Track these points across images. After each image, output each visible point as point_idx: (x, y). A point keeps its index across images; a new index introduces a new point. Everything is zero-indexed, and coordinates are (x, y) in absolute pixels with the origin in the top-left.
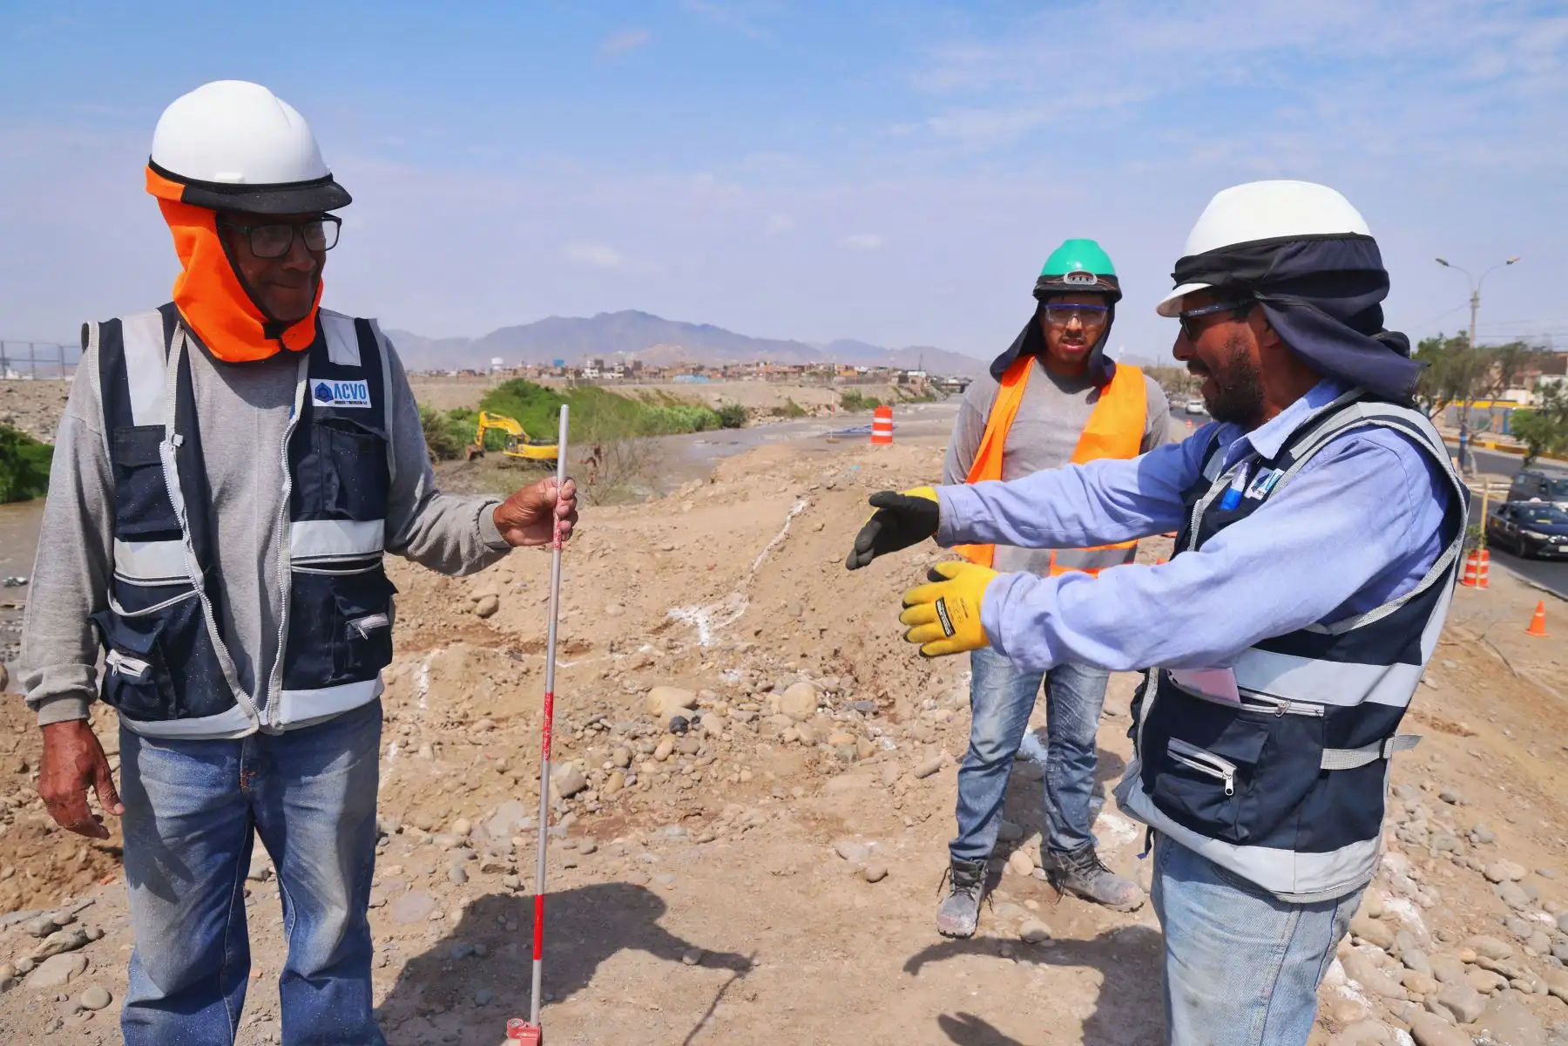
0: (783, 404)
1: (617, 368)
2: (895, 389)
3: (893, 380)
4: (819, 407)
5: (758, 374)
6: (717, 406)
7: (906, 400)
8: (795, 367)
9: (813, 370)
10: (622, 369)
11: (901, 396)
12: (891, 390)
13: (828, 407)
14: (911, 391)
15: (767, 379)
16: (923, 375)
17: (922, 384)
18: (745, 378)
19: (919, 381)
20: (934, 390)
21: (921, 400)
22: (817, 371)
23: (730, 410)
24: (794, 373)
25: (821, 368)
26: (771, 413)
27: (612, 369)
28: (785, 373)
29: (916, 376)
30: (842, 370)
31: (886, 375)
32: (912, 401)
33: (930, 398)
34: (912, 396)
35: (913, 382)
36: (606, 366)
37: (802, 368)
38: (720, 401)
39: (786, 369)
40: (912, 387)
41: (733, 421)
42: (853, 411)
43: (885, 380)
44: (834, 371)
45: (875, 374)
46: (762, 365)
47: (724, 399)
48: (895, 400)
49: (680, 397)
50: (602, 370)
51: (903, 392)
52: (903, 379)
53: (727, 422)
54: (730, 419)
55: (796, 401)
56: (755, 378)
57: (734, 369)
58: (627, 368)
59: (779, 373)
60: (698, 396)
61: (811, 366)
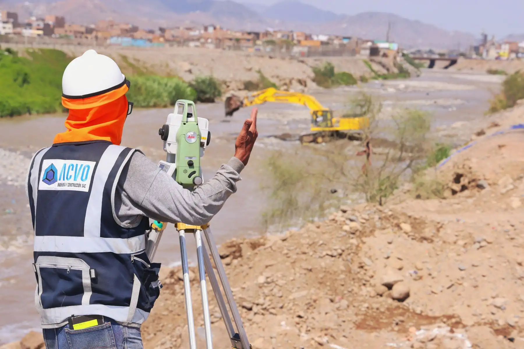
0: (254, 77)
1: (35, 24)
2: (366, 62)
3: (363, 52)
4: (291, 82)
5: (207, 39)
6: (189, 78)
7: (378, 76)
8: (249, 34)
9: (269, 38)
10: (42, 26)
11: (373, 71)
12: (362, 64)
13: (300, 82)
14: (384, 66)
15: (217, 46)
16: (394, 47)
17: (395, 58)
18: (192, 44)
19: (391, 55)
20: (407, 66)
21: (395, 77)
22: (274, 39)
23: (203, 82)
24: (248, 40)
25: (279, 35)
26: (242, 87)
27: (29, 25)
28: (238, 40)
29: (388, 49)
30: (302, 38)
31: (354, 46)
32: (385, 78)
33: (403, 74)
34: (385, 72)
35: (385, 55)
36: (22, 19)
37: (257, 35)
38: (190, 71)
39: (239, 35)
40: (384, 60)
41: (208, 96)
42: (327, 87)
43: (354, 52)
44: (293, 39)
45: (342, 46)
46: (211, 30)
47: (195, 69)
48: (367, 76)
49: (148, 65)
50: (16, 25)
51: (376, 67)
52: (374, 51)
53: (201, 95)
54: (204, 92)
55: (267, 75)
56: (203, 44)
57: (173, 32)
58: (47, 26)
59: (231, 39)
60: (167, 65)
61: (267, 34)
